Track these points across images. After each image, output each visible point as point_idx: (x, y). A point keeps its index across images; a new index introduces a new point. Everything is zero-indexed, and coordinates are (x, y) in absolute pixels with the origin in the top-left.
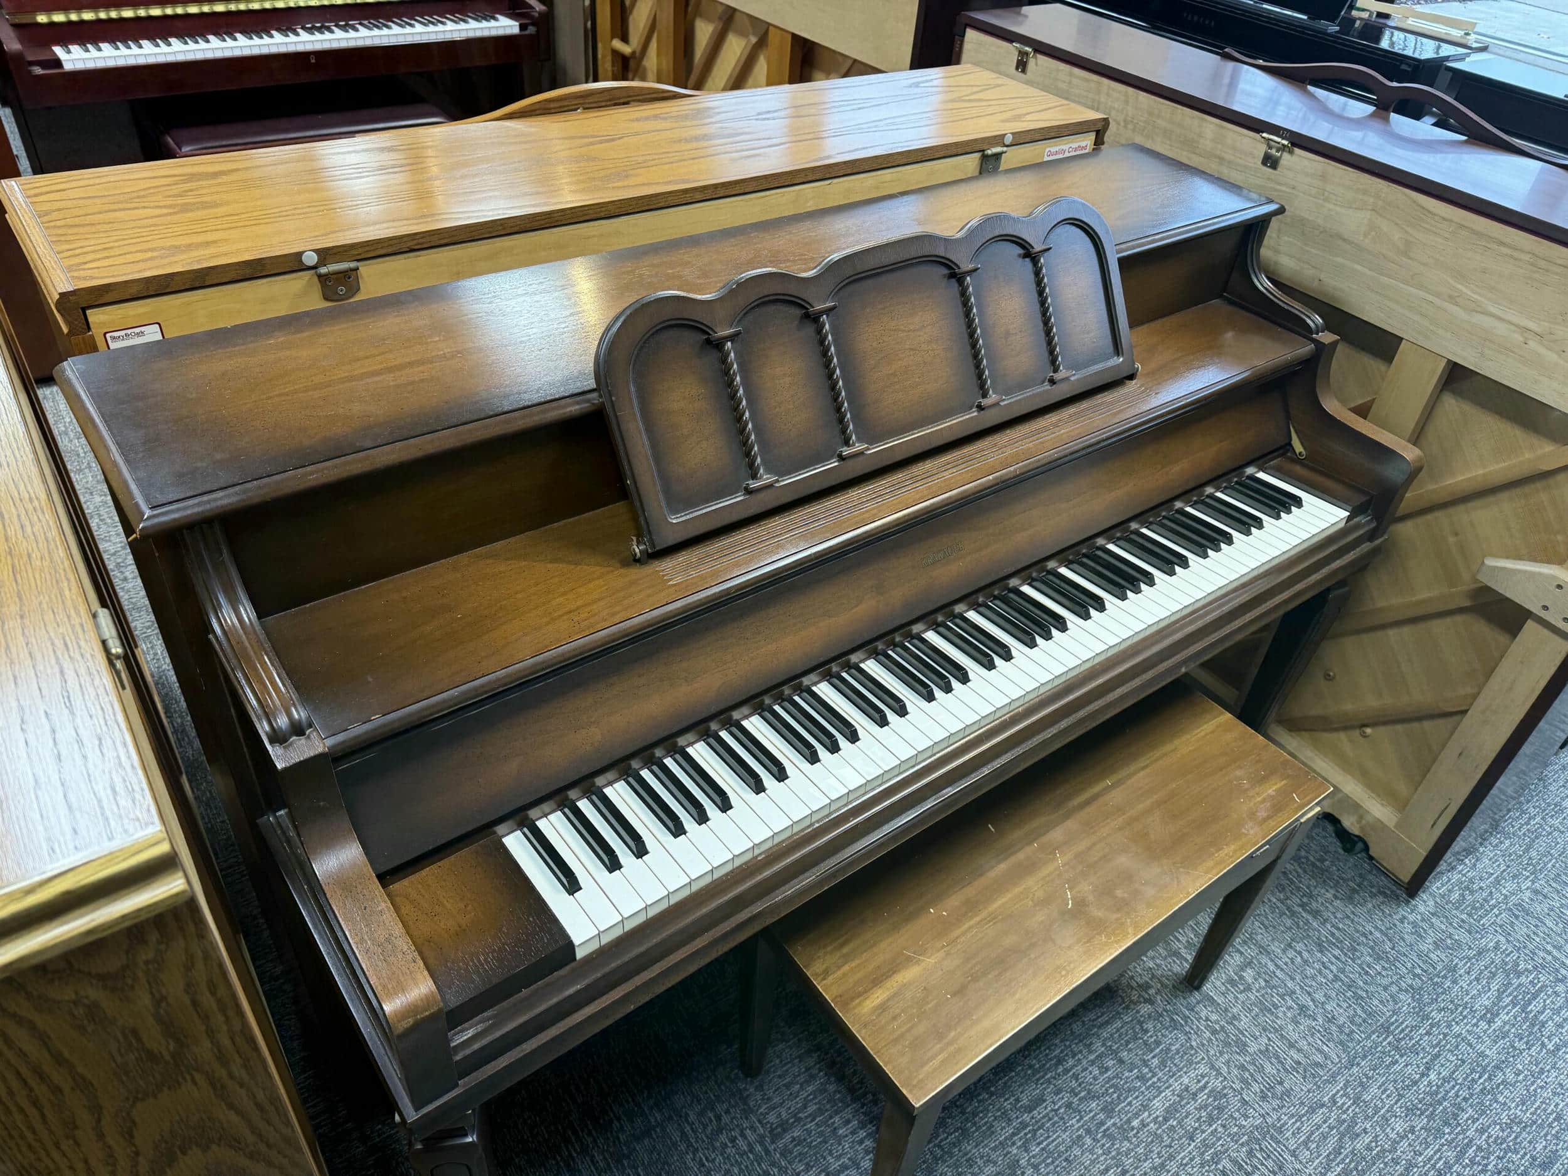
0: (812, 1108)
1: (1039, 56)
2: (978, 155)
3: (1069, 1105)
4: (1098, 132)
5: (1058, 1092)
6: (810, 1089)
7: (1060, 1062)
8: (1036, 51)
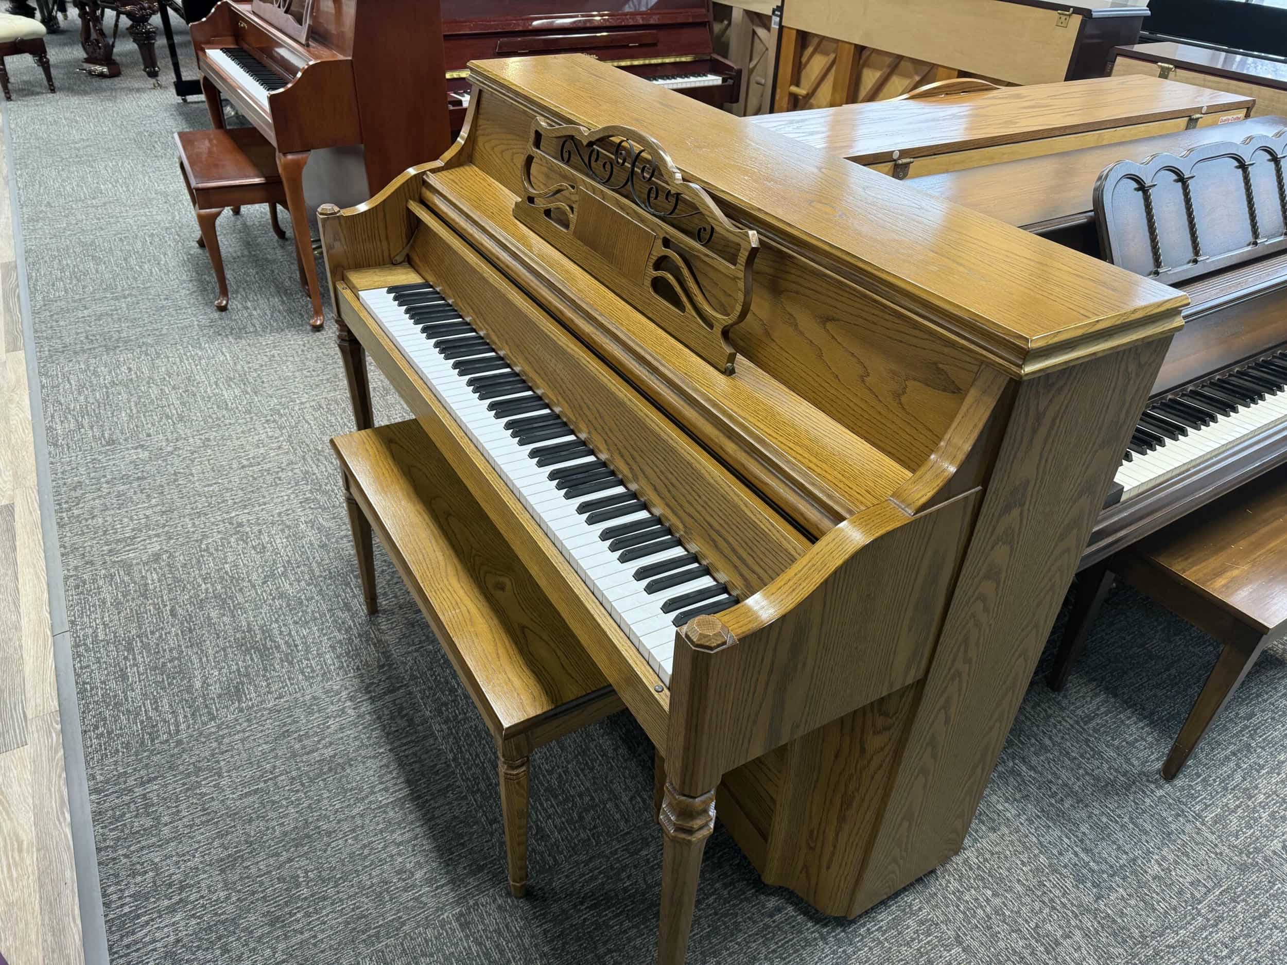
0: (1103, 710)
1: (1178, 70)
2: (1187, 119)
3: (1273, 718)
4: (1248, 108)
5: (1263, 711)
6: (1098, 700)
7: (1258, 696)
8: (1176, 67)
